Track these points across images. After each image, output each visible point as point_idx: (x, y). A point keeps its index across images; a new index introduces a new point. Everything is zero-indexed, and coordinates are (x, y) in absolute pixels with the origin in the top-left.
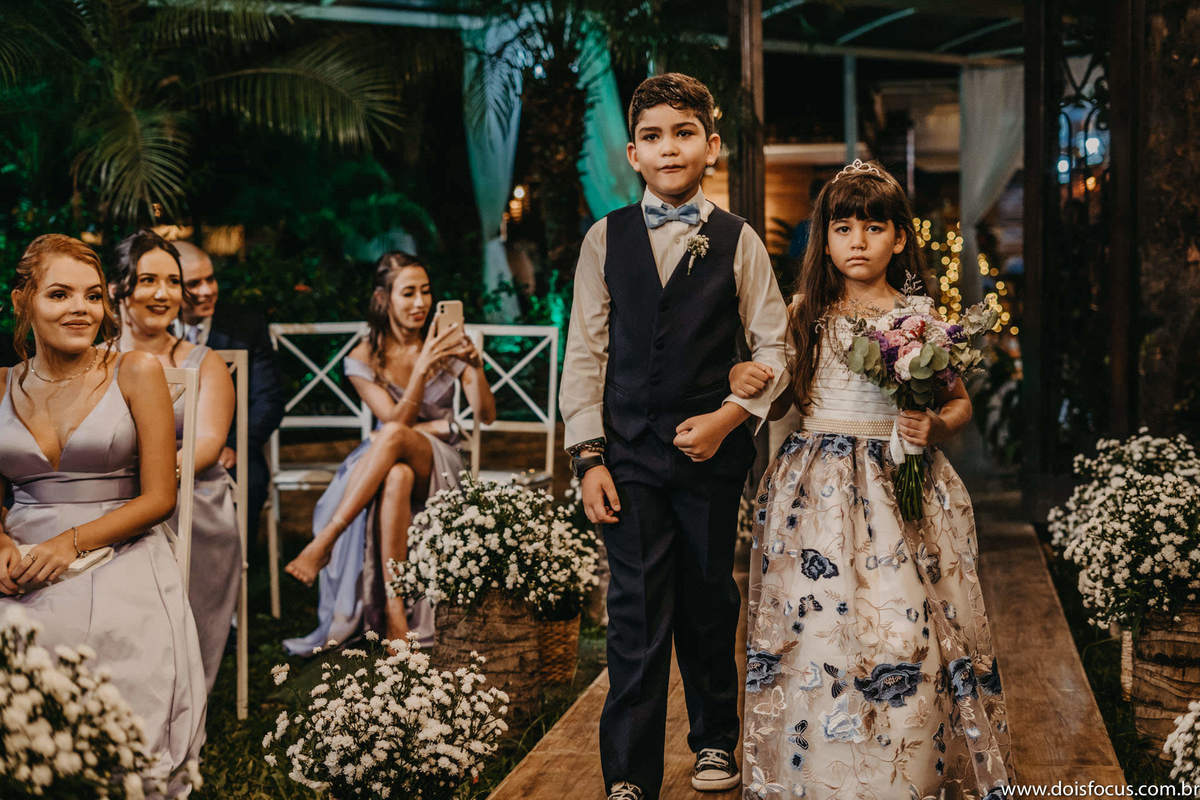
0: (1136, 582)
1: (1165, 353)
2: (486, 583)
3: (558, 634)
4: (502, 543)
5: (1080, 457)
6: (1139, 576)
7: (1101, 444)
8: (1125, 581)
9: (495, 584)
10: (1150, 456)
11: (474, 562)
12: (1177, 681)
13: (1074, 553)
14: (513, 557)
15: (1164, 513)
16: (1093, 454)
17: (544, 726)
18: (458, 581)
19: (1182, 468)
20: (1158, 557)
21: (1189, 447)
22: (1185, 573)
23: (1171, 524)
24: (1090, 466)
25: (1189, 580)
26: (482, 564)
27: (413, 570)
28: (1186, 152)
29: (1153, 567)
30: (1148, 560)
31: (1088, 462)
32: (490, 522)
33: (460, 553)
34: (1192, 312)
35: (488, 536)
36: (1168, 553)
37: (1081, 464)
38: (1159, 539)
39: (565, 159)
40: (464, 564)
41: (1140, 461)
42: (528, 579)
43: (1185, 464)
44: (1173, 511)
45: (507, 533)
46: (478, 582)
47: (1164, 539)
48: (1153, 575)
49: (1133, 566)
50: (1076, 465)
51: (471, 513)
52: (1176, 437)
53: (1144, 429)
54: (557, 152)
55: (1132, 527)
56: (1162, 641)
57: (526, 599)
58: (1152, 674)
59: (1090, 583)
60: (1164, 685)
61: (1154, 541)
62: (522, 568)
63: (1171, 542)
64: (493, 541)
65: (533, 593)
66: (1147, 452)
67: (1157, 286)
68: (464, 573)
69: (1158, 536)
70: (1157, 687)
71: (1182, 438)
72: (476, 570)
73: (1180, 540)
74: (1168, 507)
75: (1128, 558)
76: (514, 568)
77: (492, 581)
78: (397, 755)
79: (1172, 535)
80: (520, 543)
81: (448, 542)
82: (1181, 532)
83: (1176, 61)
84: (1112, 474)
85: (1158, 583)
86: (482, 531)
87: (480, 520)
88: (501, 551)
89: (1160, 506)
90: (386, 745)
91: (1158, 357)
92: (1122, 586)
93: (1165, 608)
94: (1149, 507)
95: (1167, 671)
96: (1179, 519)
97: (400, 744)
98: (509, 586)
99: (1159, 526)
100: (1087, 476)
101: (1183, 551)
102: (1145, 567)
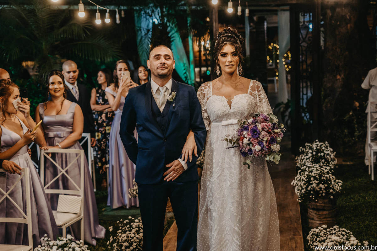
0: (307, 192)
5: (301, 148)
6: (308, 191)
7: (306, 144)
8: (304, 192)
10: (318, 148)
12: (317, 214)
13: (293, 184)
15: (314, 175)
16: (304, 147)
17: (168, 228)
19: (326, 151)
20: (312, 186)
21: (328, 145)
22: (318, 190)
23: (315, 178)
24: (304, 150)
25: (320, 191)
27: (135, 191)
28: (336, 48)
29: (311, 188)
30: (310, 187)
31: (303, 149)
34: (338, 93)
36: (314, 185)
37: (301, 149)
41: (315, 150)
43: (327, 150)
44: (316, 175)
47: (313, 182)
48: (311, 190)
49: (306, 188)
50: (300, 150)
52: (325, 142)
53: (317, 140)
55: (306, 178)
56: (314, 205)
58: (312, 212)
59: (297, 191)
60: (315, 215)
61: (311, 182)
63: (315, 183)
66: (318, 146)
67: (329, 85)
69: (312, 181)
70: (313, 215)
71: (327, 142)
73: (317, 182)
74: (315, 174)
75: (305, 186)
78: (138, 246)
79: (315, 181)
82: (317, 180)
83: (333, 23)
84: (309, 152)
85: (312, 192)
89: (313, 173)
90: (135, 244)
91: (329, 105)
92: (304, 193)
93: (313, 198)
94: (310, 173)
95: (315, 212)
96: (317, 177)
97: (138, 243)
99: (312, 179)
100: (303, 152)
101: (318, 184)
102: (309, 188)
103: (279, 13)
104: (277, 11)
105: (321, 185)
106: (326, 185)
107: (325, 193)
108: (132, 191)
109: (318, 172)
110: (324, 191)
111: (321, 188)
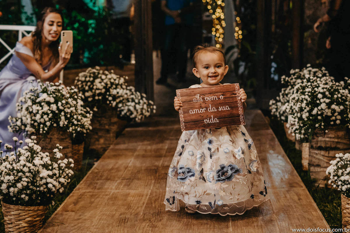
0: (311, 118)
1: (313, 40)
2: (52, 125)
3: (75, 150)
4: (58, 108)
5: (284, 77)
6: (312, 116)
7: (292, 71)
8: (307, 117)
9: (55, 125)
11: (46, 116)
12: (326, 156)
14: (63, 113)
15: (322, 91)
16: (289, 75)
18: (41, 123)
20: (319, 108)
22: (329, 114)
23: (324, 95)
24: (288, 80)
25: (331, 117)
26: (50, 117)
27: (20, 120)
29: (317, 112)
30: (316, 109)
31: (287, 78)
32: (52, 100)
33: (40, 112)
35: (52, 105)
36: (323, 106)
37: (284, 79)
38: (320, 101)
40: (42, 117)
42: (69, 123)
44: (325, 90)
45: (60, 104)
46: (48, 124)
47: (322, 100)
48: (317, 115)
49: (310, 112)
50: (282, 80)
51: (44, 96)
52: (321, 68)
53: (309, 65)
55: (309, 96)
56: (321, 141)
57: (68, 131)
58: (316, 154)
59: (293, 119)
60: (321, 158)
61: (318, 102)
62: (66, 118)
63: (324, 102)
64: (54, 107)
65: (71, 128)
68: (42, 120)
69: (319, 100)
70: (319, 159)
71: (323, 68)
72: (47, 119)
73: (328, 101)
74: (323, 88)
75: (308, 109)
76: (63, 118)
77: (54, 124)
78: (30, 184)
79: (325, 99)
80: (65, 108)
81: (35, 108)
82: (328, 98)
84: (296, 83)
85: (319, 118)
86: (49, 103)
87: (48, 99)
88: (57, 112)
89: (320, 88)
92: (306, 119)
93: (322, 127)
94: (316, 89)
95: (323, 153)
96: (327, 93)
98: (61, 125)
99: (320, 96)
100: (286, 85)
101: (329, 105)
102: (314, 112)
105: (333, 106)
106: (342, 107)
107: (339, 120)
110: (339, 117)
111: (334, 111)
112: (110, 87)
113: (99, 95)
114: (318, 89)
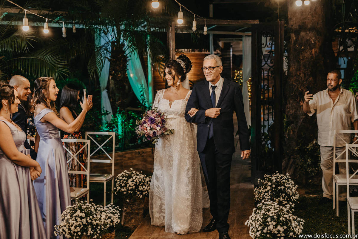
0: (263, 235)
2: (82, 234)
3: (108, 237)
4: (87, 221)
6: (264, 233)
8: (260, 234)
9: (85, 234)
10: (278, 180)
11: (78, 228)
13: (247, 224)
14: (90, 226)
15: (271, 215)
16: (263, 179)
18: (74, 232)
19: (287, 184)
20: (269, 228)
21: (290, 177)
22: (276, 232)
23: (272, 218)
25: (277, 234)
26: (81, 228)
28: (300, 74)
29: (267, 231)
30: (266, 229)
31: (261, 181)
32: (83, 215)
33: (74, 225)
34: (301, 120)
35: (83, 220)
36: (271, 227)
37: (260, 181)
38: (269, 223)
39: (121, 76)
40: (75, 228)
41: (275, 182)
42: (95, 231)
44: (273, 214)
45: (88, 218)
46: (79, 233)
47: (270, 223)
48: (267, 233)
49: (262, 230)
50: (258, 181)
51: (78, 213)
52: (286, 174)
53: (277, 172)
54: (118, 74)
55: (262, 218)
57: (94, 238)
59: (252, 233)
61: (268, 224)
62: (92, 229)
63: (272, 224)
64: (84, 221)
65: (95, 236)
66: (277, 179)
67: (292, 112)
68: (76, 230)
69: (269, 222)
72: (79, 230)
73: (274, 223)
74: (272, 213)
75: (260, 228)
76: (90, 229)
77: (84, 233)
79: (272, 222)
80: (92, 220)
81: (72, 221)
82: (275, 221)
83: (297, 47)
84: (268, 185)
85: (268, 236)
86: (81, 218)
87: (81, 214)
88: (87, 224)
89: (270, 212)
91: (292, 133)
92: (259, 236)
94: (267, 212)
96: (275, 217)
98: (89, 234)
99: (269, 219)
100: (261, 185)
101: (276, 226)
102: (265, 231)
103: (244, 39)
104: (241, 36)
105: (279, 227)
106: (285, 227)
107: (283, 237)
108: (58, 228)
109: (276, 211)
110: (283, 235)
111: (279, 231)
112: (139, 184)
113: (131, 190)
114: (269, 213)
